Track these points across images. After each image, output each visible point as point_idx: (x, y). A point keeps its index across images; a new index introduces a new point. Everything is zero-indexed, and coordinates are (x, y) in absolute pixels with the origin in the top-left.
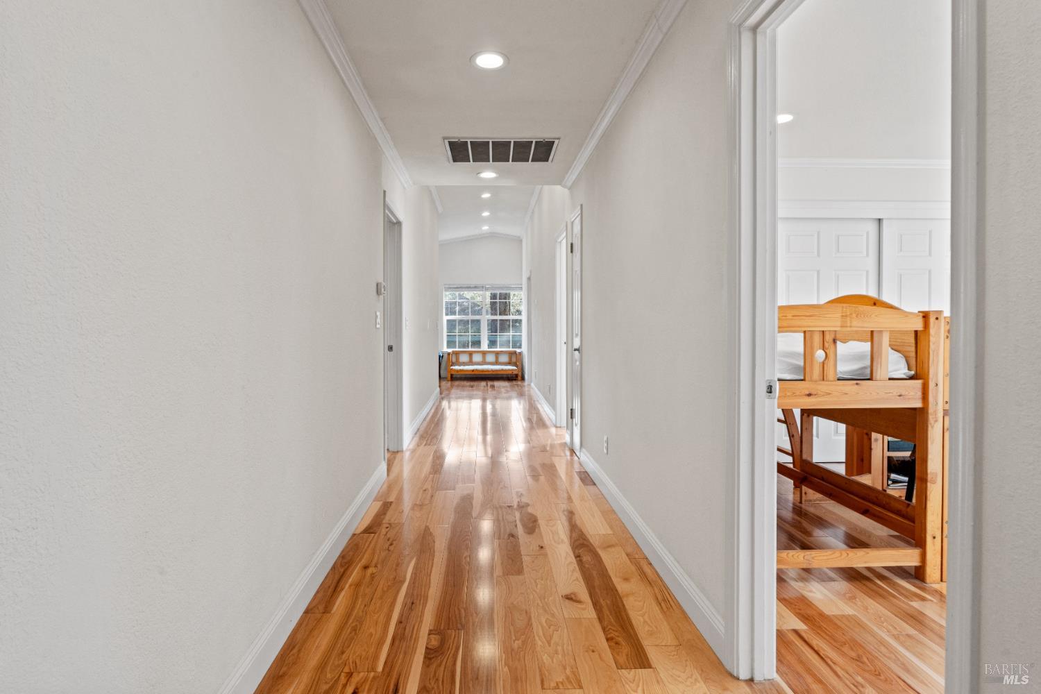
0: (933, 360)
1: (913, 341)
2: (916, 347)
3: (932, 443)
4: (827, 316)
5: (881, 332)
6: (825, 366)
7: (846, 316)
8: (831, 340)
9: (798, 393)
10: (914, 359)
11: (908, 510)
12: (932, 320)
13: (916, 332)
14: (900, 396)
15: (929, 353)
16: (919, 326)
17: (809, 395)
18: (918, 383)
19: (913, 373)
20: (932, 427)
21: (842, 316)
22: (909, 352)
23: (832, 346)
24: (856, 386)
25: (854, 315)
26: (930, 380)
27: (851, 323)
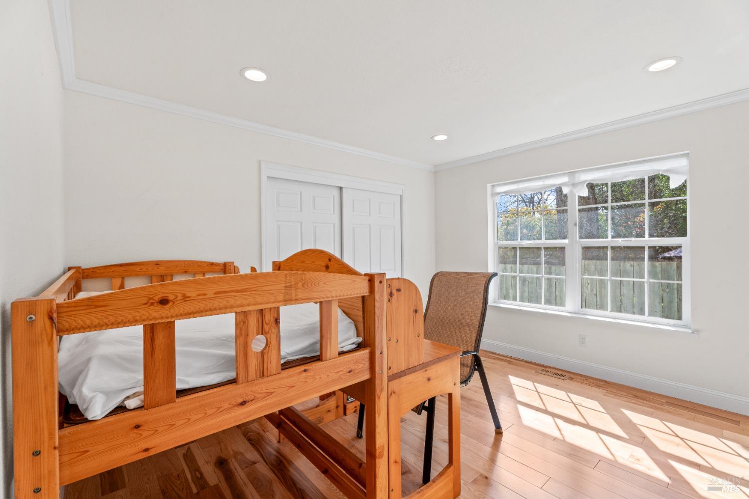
0: (378, 327)
1: (361, 305)
2: (364, 312)
3: (379, 415)
4: (264, 288)
5: (329, 302)
6: (265, 357)
7: (290, 287)
8: (273, 320)
9: (226, 406)
10: (362, 324)
11: (361, 470)
12: (377, 283)
13: (363, 297)
14: (350, 372)
15: (375, 319)
16: (365, 291)
17: (243, 403)
18: (365, 353)
19: (360, 339)
20: (379, 398)
21: (286, 287)
22: (357, 316)
23: (274, 329)
24: (304, 374)
25: (300, 285)
26: (376, 349)
27: (296, 295)
